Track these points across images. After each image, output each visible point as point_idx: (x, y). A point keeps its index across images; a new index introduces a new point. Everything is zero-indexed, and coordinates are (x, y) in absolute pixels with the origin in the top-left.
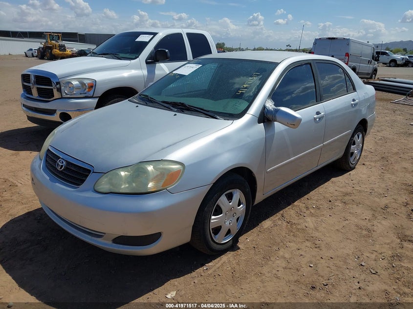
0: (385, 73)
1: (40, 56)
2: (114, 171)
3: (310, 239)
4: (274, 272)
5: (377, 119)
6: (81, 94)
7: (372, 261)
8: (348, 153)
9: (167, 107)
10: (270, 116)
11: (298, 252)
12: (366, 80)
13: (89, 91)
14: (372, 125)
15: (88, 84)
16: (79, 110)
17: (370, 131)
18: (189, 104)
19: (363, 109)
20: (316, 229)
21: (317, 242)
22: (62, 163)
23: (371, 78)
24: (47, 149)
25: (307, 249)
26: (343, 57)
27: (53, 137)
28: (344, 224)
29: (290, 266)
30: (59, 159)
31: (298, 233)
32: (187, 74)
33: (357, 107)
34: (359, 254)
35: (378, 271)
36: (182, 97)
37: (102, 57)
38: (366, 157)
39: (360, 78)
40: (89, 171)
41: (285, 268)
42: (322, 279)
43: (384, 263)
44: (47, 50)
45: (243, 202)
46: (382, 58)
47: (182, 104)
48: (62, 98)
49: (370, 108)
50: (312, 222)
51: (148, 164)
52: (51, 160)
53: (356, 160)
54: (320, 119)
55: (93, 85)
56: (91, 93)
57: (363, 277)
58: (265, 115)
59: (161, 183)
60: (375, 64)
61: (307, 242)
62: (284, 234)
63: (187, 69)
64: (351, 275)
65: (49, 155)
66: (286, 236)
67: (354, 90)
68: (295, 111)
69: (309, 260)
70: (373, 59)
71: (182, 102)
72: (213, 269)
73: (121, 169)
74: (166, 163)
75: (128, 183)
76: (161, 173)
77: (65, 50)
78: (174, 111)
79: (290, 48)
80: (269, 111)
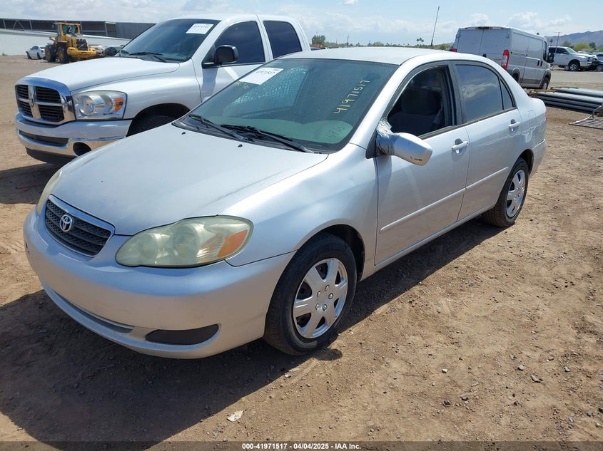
0: (562, 80)
1: (49, 57)
2: (145, 233)
3: (445, 330)
4: (390, 380)
5: (548, 150)
6: (105, 114)
7: (535, 363)
8: (503, 202)
9: (229, 134)
10: (384, 147)
11: (425, 351)
12: (533, 91)
13: (116, 110)
14: (541, 159)
15: (116, 100)
16: (102, 139)
17: (537, 168)
18: (263, 130)
19: (526, 135)
20: (454, 315)
21: (455, 335)
22: (69, 220)
23: (541, 88)
24: (46, 199)
25: (439, 346)
26: (501, 56)
27: (56, 181)
28: (496, 308)
29: (413, 371)
30: (64, 214)
31: (426, 321)
32: (260, 83)
33: (518, 133)
34: (516, 352)
35: (543, 378)
36: (252, 118)
37: (137, 58)
38: (530, 206)
39: (523, 88)
40: (108, 233)
41: (406, 375)
42: (460, 390)
43: (553, 366)
44: (60, 48)
45: (344, 277)
46: (558, 58)
47: (252, 130)
48: (76, 121)
49: (538, 134)
50: (448, 305)
51: (196, 223)
52: (52, 215)
53: (515, 211)
54: (460, 150)
55: (122, 102)
56: (120, 114)
57: (521, 386)
58: (378, 145)
59: (217, 252)
60: (547, 67)
61: (439, 335)
62: (405, 324)
63: (260, 75)
64: (503, 383)
65: (50, 208)
66: (408, 326)
67: (514, 105)
68: (422, 139)
69: (441, 362)
70: (544, 59)
71: (252, 126)
72: (299, 377)
73: (155, 230)
74: (223, 220)
75: (167, 250)
76: (217, 235)
77: (86, 48)
78: (239, 140)
79: (422, 44)
80: (383, 139)
